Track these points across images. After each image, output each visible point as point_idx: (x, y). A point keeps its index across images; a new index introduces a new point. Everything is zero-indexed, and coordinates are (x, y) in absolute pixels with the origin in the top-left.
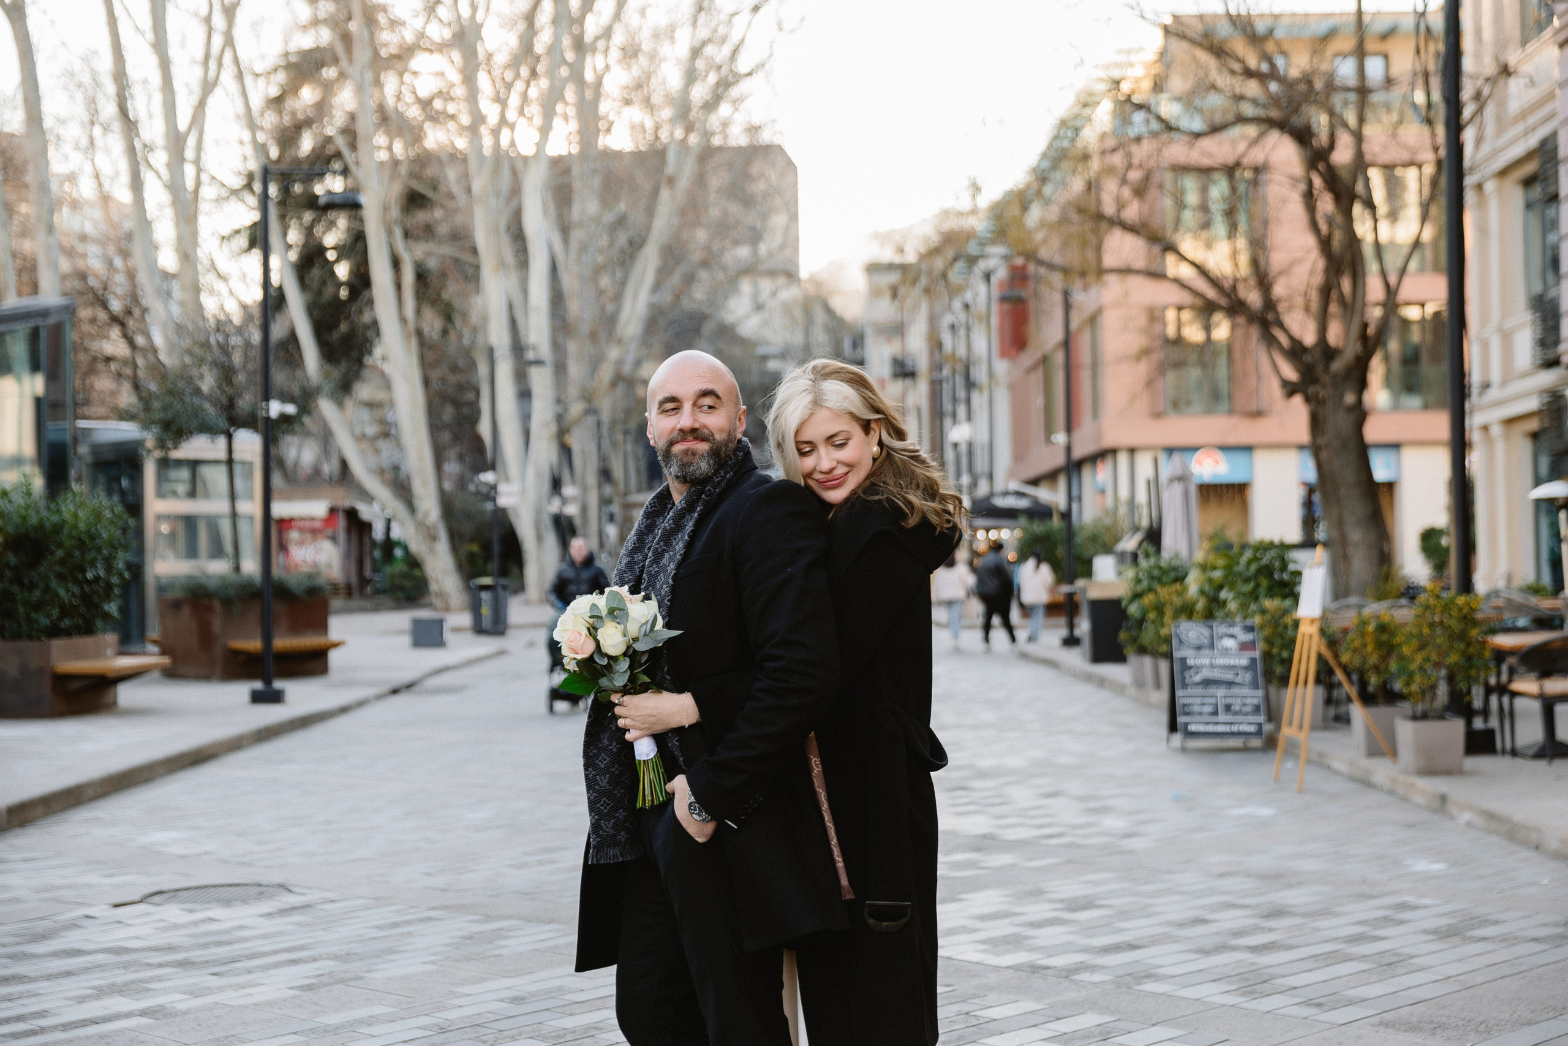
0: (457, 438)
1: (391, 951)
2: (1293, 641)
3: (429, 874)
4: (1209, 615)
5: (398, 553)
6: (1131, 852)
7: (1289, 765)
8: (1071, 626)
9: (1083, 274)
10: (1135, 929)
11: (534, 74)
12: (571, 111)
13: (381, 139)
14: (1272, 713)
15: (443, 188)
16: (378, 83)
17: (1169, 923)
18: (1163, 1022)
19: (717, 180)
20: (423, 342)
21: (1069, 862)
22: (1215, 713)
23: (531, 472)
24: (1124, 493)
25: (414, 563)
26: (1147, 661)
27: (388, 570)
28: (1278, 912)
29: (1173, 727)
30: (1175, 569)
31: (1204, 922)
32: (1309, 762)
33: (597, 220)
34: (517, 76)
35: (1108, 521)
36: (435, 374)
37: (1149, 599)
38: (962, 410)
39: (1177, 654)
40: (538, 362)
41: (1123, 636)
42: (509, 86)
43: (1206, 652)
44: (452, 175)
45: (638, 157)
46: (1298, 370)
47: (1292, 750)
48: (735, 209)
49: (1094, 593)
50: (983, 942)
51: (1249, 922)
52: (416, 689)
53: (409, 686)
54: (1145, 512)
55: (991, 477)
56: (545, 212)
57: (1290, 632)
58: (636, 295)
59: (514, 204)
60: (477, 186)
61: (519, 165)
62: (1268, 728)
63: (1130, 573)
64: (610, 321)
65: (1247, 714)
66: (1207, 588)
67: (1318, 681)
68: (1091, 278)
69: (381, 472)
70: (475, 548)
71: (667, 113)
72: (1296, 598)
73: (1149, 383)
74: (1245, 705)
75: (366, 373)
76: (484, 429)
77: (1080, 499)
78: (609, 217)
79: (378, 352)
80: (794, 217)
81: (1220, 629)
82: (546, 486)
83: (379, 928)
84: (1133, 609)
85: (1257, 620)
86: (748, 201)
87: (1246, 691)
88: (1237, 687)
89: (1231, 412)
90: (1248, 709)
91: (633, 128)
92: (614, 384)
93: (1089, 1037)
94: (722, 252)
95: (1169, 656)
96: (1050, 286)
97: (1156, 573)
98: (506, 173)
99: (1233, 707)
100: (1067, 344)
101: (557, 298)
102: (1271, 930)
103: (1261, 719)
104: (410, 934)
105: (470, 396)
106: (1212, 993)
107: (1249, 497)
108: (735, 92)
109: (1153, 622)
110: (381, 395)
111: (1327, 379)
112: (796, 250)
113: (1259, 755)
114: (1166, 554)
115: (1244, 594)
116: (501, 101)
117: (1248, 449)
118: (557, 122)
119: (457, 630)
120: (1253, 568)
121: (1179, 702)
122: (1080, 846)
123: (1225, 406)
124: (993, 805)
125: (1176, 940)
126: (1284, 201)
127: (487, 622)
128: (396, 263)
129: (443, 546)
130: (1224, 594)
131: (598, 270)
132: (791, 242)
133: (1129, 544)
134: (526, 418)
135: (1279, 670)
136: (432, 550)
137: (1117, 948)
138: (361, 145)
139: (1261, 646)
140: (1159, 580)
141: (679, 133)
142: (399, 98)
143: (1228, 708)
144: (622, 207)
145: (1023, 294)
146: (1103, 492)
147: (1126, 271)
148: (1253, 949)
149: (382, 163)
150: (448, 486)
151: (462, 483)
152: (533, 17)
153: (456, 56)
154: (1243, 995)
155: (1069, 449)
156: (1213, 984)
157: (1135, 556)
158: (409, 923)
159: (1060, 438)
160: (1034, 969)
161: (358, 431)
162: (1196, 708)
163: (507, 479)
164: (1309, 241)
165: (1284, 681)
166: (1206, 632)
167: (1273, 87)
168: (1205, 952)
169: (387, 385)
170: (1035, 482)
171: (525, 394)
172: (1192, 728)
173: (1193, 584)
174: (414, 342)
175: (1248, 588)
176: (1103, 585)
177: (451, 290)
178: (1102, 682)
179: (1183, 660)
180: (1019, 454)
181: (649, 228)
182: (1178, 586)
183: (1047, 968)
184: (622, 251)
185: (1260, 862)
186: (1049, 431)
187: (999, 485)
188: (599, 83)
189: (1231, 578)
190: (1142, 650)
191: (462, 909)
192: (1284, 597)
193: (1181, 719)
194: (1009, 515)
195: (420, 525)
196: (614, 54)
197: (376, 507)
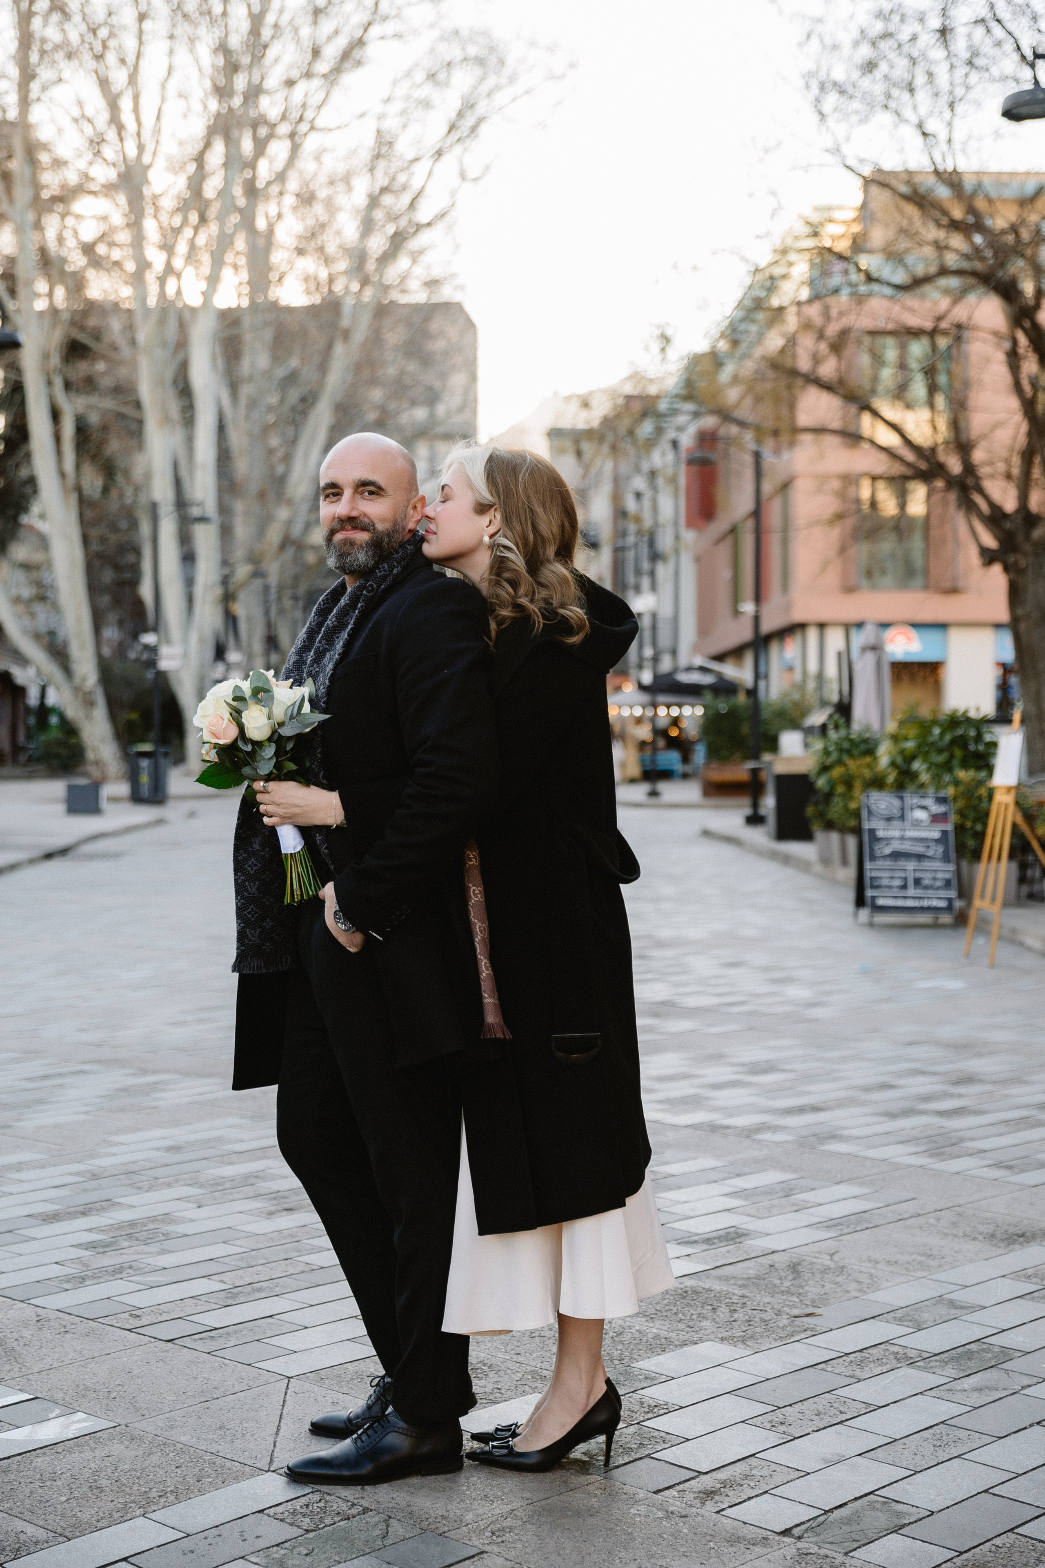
0: (117, 602)
1: (41, 1101)
2: (987, 814)
3: (82, 1030)
4: (900, 787)
5: (54, 720)
6: (817, 1020)
7: (981, 941)
8: (755, 805)
9: (776, 433)
10: (817, 1093)
11: (203, 219)
12: (242, 261)
13: (42, 286)
14: (964, 890)
15: (106, 339)
16: (38, 226)
17: (853, 1088)
18: (849, 1181)
19: (394, 337)
20: (83, 501)
21: (751, 1029)
22: (904, 887)
23: (194, 637)
24: (813, 666)
25: (69, 729)
26: (834, 837)
27: (43, 738)
28: (968, 1079)
29: (860, 901)
30: (866, 741)
31: (891, 1087)
32: (1000, 938)
33: (267, 374)
34: (185, 221)
35: (796, 696)
36: (94, 533)
37: (837, 772)
38: (645, 582)
39: (866, 826)
40: (203, 519)
41: (810, 810)
42: (177, 231)
43: (897, 823)
44: (115, 325)
45: (312, 310)
46: (996, 537)
47: (983, 926)
48: (412, 367)
49: (780, 768)
50: (661, 1102)
51: (938, 1088)
52: (71, 855)
53: (64, 852)
54: (835, 687)
55: (674, 652)
56: (214, 366)
57: (984, 805)
58: (307, 455)
59: (180, 356)
60: (142, 337)
61: (187, 315)
62: (958, 904)
63: (818, 745)
64: (280, 481)
65: (938, 888)
66: (899, 760)
67: (1011, 856)
68: (785, 438)
69: (37, 637)
70: (134, 716)
71: (342, 265)
72: (990, 769)
73: (843, 550)
74: (935, 879)
75: (22, 533)
76: (146, 591)
77: (766, 676)
78: (281, 372)
79: (35, 509)
80: (473, 378)
81: (911, 799)
82: (210, 652)
83: (30, 1079)
84: (821, 783)
85: (950, 791)
86: (426, 360)
87: (937, 865)
88: (927, 860)
89: (926, 587)
90: (939, 884)
91: (306, 279)
92: (283, 547)
93: (771, 1193)
94: (398, 413)
95: (858, 831)
96: (740, 446)
97: (846, 745)
98: (172, 324)
99: (922, 881)
100: (757, 514)
101: (224, 457)
102: (960, 1096)
103: (952, 894)
104: (61, 1086)
105: (131, 558)
106: (900, 1154)
107: (942, 675)
108: (414, 244)
109: (841, 795)
110: (37, 557)
111: (1027, 547)
112: (474, 412)
113: (949, 932)
114: (856, 726)
115: (937, 765)
116: (168, 248)
117: (942, 626)
118: (227, 273)
119: (114, 800)
120: (948, 738)
121: (868, 874)
122: (764, 1015)
123: (919, 581)
124: (672, 974)
125: (862, 1103)
126: (988, 360)
127: (145, 791)
128: (56, 415)
129: (100, 712)
130: (917, 765)
131: (266, 429)
132: (469, 404)
133: (817, 718)
134: (189, 582)
135: (971, 843)
136: (89, 717)
137: (801, 1110)
138: (21, 291)
139: (953, 818)
140: (849, 752)
141: (355, 287)
142: (60, 239)
143: (917, 882)
144: (294, 362)
145: (713, 456)
146: (791, 669)
147: (819, 431)
148: (942, 1114)
149: (41, 313)
150: (106, 651)
151: (121, 649)
152: (203, 159)
153: (122, 199)
154: (931, 1156)
155: (757, 619)
156: (900, 1146)
157: (823, 728)
158: (61, 1075)
159: (748, 607)
160: (714, 1128)
161: (14, 592)
162: (885, 882)
163: (168, 641)
164: (1014, 403)
165: (976, 855)
166: (896, 803)
167: (978, 239)
168: (892, 1115)
169: (43, 542)
170: (720, 658)
171: (188, 558)
172: (881, 902)
173: (884, 755)
174: (74, 498)
175: (940, 759)
176: (791, 759)
177: (114, 446)
178: (786, 860)
179: (872, 832)
180: (704, 629)
181: (321, 384)
182: (868, 759)
183: (728, 1127)
184: (293, 409)
185: (948, 1032)
186: (736, 599)
187: (684, 660)
188: (271, 231)
189: (924, 749)
190: (829, 826)
191: (116, 1063)
192: (979, 768)
193: (869, 893)
194: (693, 691)
195: (77, 690)
196: (289, 200)
197: (31, 671)
